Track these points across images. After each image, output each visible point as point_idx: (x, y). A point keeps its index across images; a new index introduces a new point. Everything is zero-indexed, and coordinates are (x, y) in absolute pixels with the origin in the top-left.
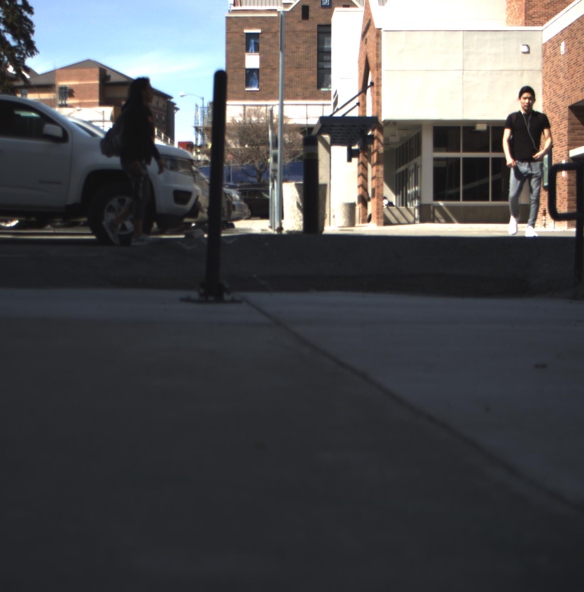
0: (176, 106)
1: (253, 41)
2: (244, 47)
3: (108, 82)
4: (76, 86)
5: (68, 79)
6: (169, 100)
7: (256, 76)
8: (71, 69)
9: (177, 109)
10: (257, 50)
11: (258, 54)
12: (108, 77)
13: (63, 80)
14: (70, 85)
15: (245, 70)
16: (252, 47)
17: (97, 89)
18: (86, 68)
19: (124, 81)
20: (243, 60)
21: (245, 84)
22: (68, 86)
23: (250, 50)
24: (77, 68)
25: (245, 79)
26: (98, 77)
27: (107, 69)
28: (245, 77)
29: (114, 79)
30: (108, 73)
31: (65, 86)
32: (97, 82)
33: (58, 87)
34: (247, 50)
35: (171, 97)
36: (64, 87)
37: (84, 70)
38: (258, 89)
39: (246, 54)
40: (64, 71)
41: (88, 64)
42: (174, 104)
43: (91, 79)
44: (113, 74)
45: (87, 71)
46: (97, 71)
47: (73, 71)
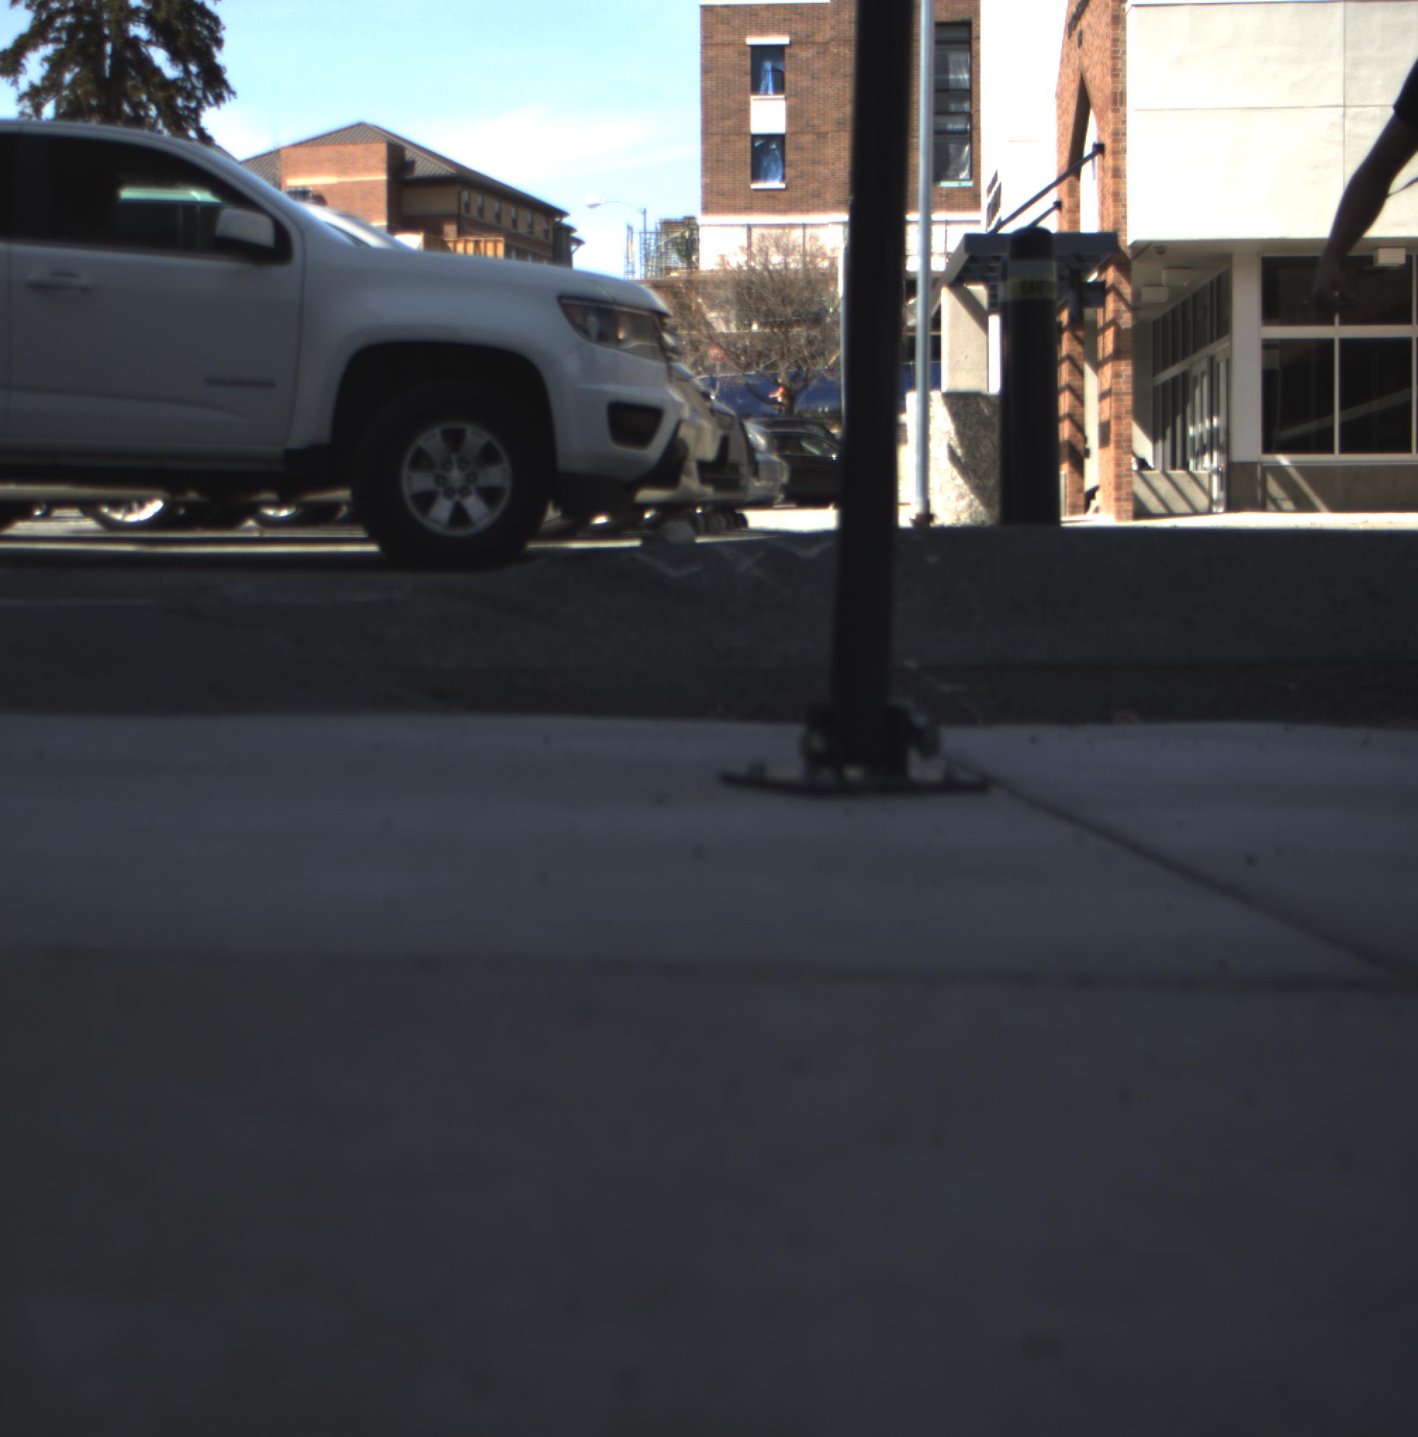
0: (575, 235)
1: (768, 65)
2: (748, 79)
3: (408, 177)
4: (330, 187)
5: (311, 172)
6: (557, 219)
7: (777, 152)
8: (318, 145)
9: (579, 242)
10: (779, 87)
11: (782, 96)
12: (410, 165)
14: (313, 186)
15: (749, 139)
16: (769, 81)
17: (382, 193)
18: (355, 143)
19: (449, 174)
20: (744, 112)
21: (749, 172)
22: (311, 189)
23: (763, 88)
24: (334, 144)
25: (749, 161)
26: (384, 165)
27: (406, 145)
28: (749, 156)
29: (423, 169)
30: (409, 154)
31: (304, 187)
32: (382, 177)
34: (756, 88)
35: (562, 214)
36: (301, 189)
37: (351, 148)
38: (783, 186)
39: (753, 98)
40: (300, 151)
41: (359, 133)
42: (570, 230)
43: (368, 169)
44: (421, 157)
45: (357, 150)
46: (381, 150)
47: (324, 152)
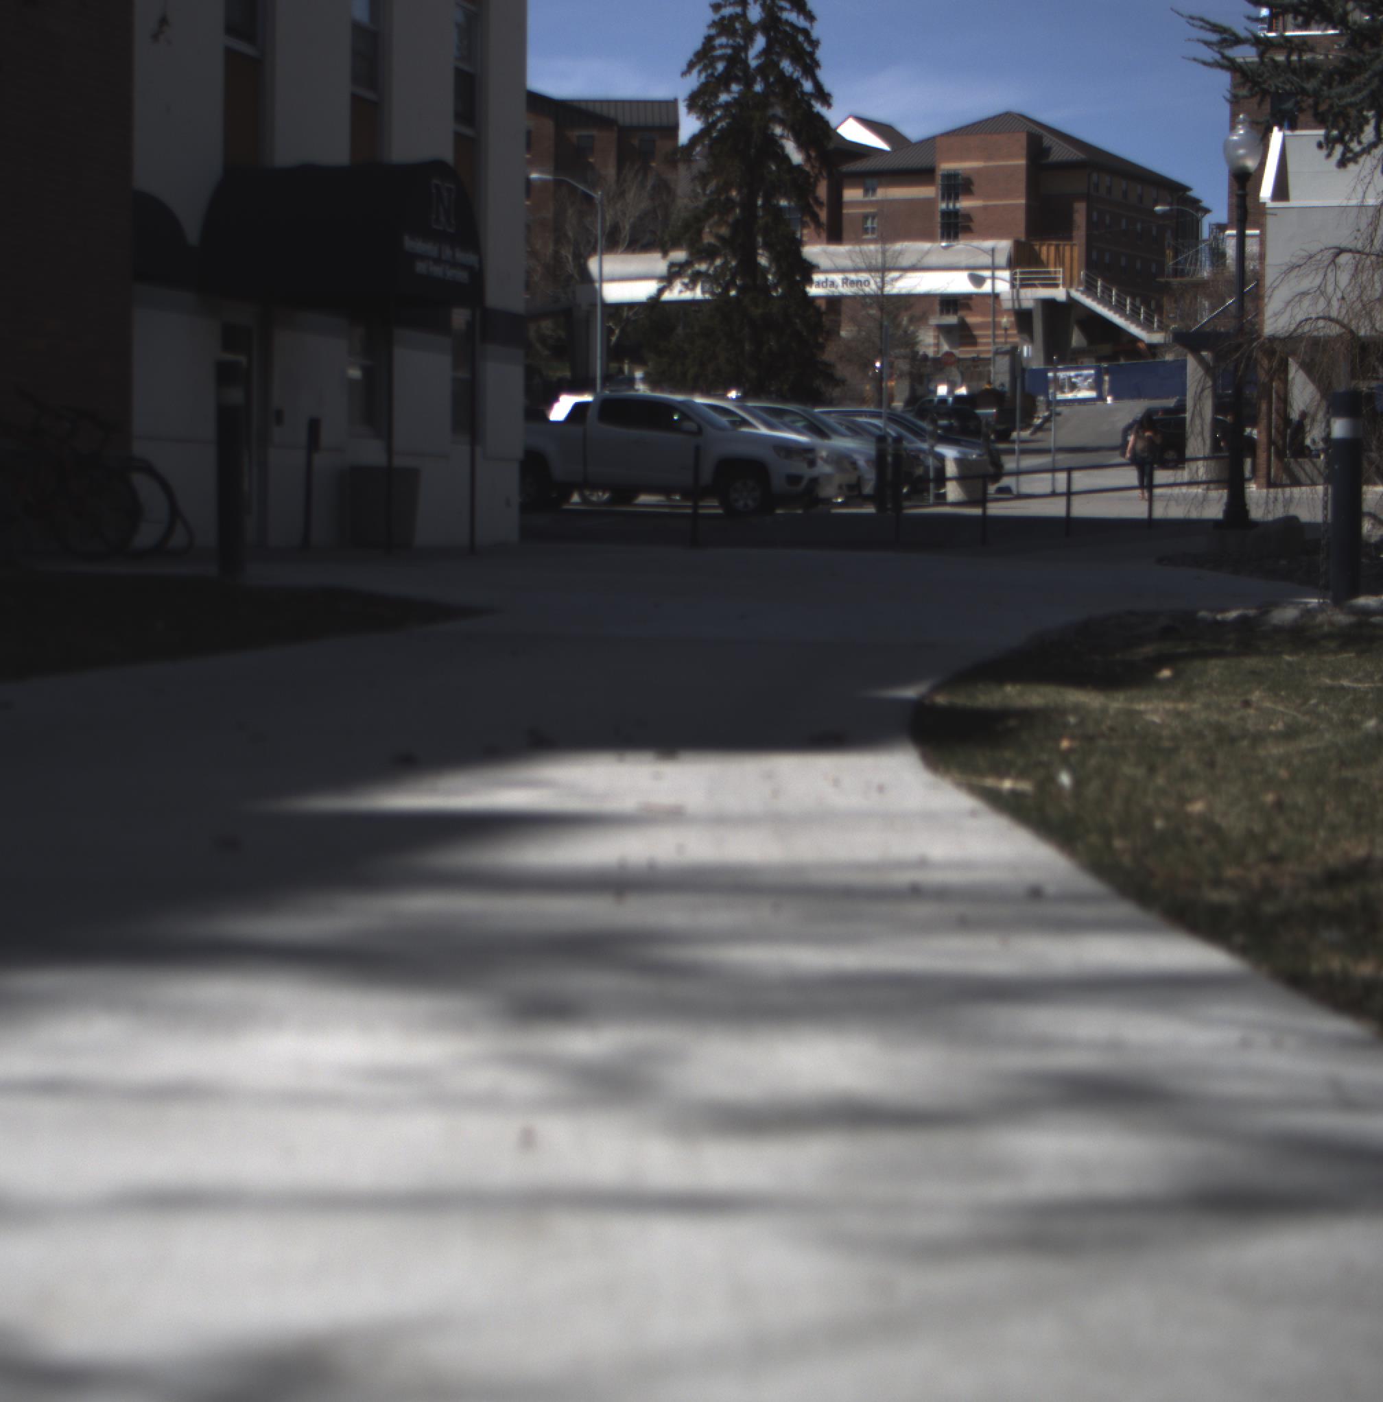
0: (1203, 204)
3: (1045, 162)
4: (978, 171)
5: (962, 158)
6: (1183, 193)
8: (967, 134)
12: (1046, 152)
13: (949, 160)
14: (964, 170)
17: (1022, 176)
18: (1000, 132)
19: (1080, 158)
22: (960, 172)
24: (982, 133)
26: (1024, 152)
27: (1044, 131)
29: (1061, 153)
30: (1048, 140)
31: (955, 170)
32: (1022, 162)
33: (940, 173)
35: (1187, 189)
36: (952, 172)
37: (995, 137)
40: (951, 138)
41: (1004, 122)
42: (1195, 202)
43: (1010, 155)
44: (1057, 143)
45: (1001, 139)
46: (1022, 139)
47: (973, 140)
